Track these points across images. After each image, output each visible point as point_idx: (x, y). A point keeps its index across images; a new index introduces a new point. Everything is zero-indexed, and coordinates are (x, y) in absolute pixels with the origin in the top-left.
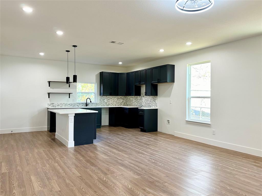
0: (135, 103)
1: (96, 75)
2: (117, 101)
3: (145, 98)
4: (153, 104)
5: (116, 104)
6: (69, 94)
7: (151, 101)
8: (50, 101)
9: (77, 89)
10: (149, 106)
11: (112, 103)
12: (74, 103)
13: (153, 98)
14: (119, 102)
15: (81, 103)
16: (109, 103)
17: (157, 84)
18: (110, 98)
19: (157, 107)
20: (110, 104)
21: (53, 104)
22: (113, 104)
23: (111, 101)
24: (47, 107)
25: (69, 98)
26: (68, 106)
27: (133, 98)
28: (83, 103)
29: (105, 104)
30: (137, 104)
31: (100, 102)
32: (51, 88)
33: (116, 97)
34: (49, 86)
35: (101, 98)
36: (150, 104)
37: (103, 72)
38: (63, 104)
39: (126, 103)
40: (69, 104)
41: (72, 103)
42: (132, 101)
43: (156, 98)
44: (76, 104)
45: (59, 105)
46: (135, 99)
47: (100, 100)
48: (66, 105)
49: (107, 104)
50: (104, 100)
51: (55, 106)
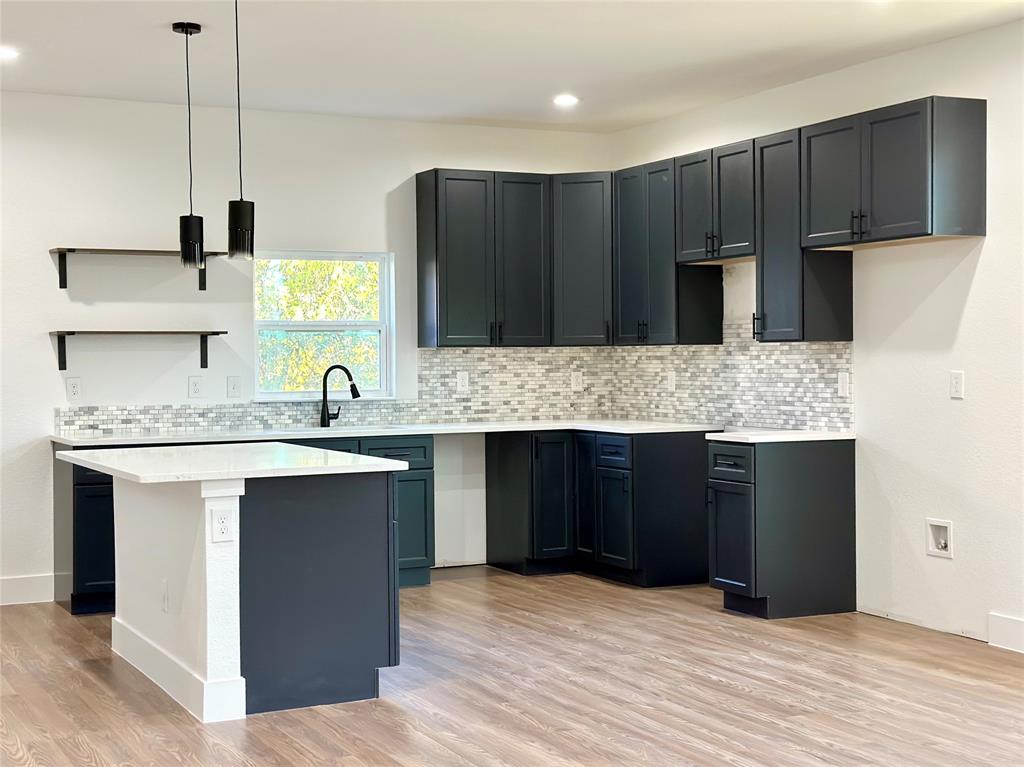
0: (680, 400)
1: (390, 195)
2: (542, 386)
3: (758, 357)
4: (819, 407)
5: (536, 410)
6: (204, 337)
7: (798, 383)
8: (72, 390)
9: (257, 304)
10: (786, 422)
11: (506, 403)
12: (234, 406)
13: (818, 361)
14: (556, 394)
15: (286, 403)
16: (485, 404)
17: (851, 252)
18: (492, 363)
19: (847, 423)
20: (494, 411)
21: (91, 410)
22: (515, 410)
23: (503, 383)
24: (52, 434)
25: (204, 364)
26: (196, 424)
27: (661, 358)
28: (300, 404)
29: (457, 410)
30: (692, 404)
31: (420, 393)
32: (73, 298)
33: (538, 353)
34: (63, 284)
35: (431, 368)
36: (791, 404)
37: (436, 171)
38: (161, 412)
39: (613, 401)
40: (201, 411)
41: (221, 407)
42: (655, 386)
43: (839, 357)
44: (249, 410)
45: (130, 417)
46: (677, 370)
47: (420, 377)
48: (179, 420)
49: (475, 405)
50: (447, 376)
51: (105, 427)
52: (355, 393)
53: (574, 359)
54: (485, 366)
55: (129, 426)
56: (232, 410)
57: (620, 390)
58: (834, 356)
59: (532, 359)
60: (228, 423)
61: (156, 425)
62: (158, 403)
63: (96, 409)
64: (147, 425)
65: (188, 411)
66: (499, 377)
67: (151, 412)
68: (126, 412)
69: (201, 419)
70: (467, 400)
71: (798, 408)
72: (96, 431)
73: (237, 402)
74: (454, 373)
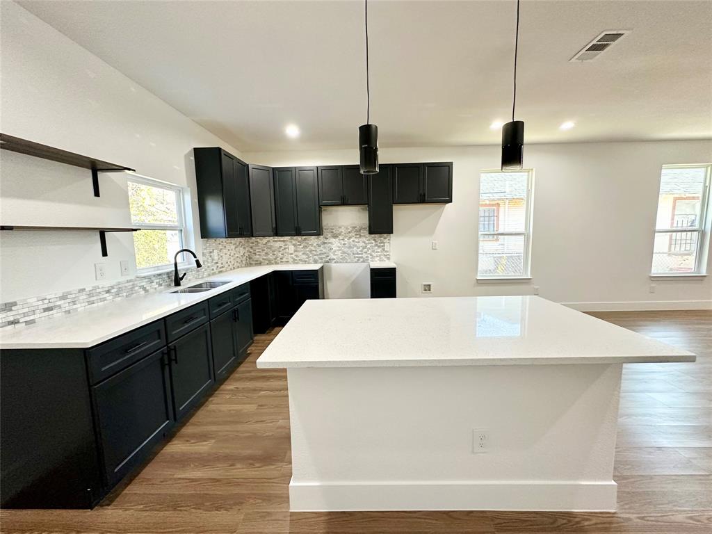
1: (185, 156)
2: (235, 254)
3: (343, 239)
4: (374, 255)
5: (234, 264)
6: (102, 233)
7: (364, 248)
11: (228, 263)
12: (128, 282)
15: (154, 276)
16: (223, 264)
20: (225, 267)
21: (8, 307)
23: (226, 254)
25: (105, 254)
35: (206, 249)
37: (219, 149)
38: (77, 295)
39: (250, 258)
40: (107, 289)
41: (119, 283)
42: (280, 251)
43: (385, 238)
44: (136, 283)
45: (51, 305)
46: (294, 245)
47: (203, 253)
48: (92, 299)
49: (220, 265)
50: (211, 252)
51: (27, 319)
52: (199, 265)
53: (241, 242)
54: (220, 247)
55: (51, 312)
56: (126, 285)
57: (255, 254)
58: (382, 239)
59: (231, 243)
60: (125, 294)
61: (75, 307)
62: (74, 288)
63: (15, 304)
64: (67, 309)
65: (98, 291)
66: (225, 251)
67: (69, 296)
68: (46, 301)
69: (108, 295)
70: (217, 263)
71: (364, 256)
72: (17, 326)
73: (129, 278)
74: (213, 250)
